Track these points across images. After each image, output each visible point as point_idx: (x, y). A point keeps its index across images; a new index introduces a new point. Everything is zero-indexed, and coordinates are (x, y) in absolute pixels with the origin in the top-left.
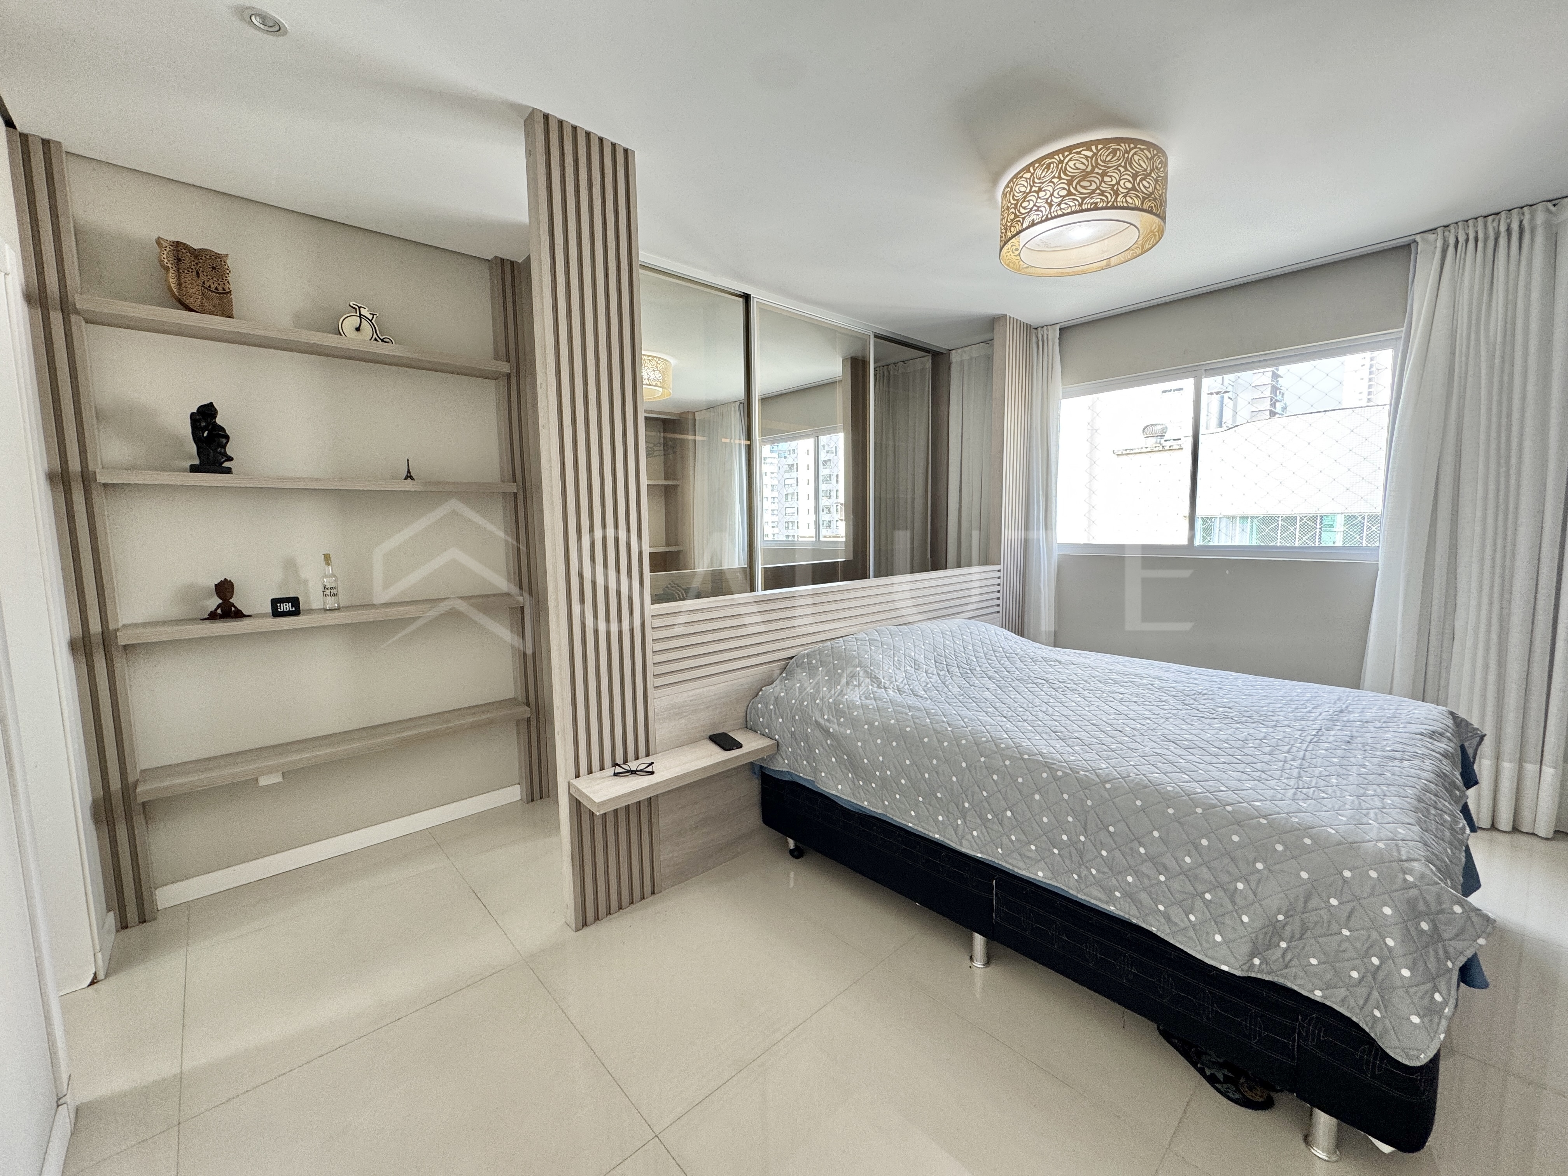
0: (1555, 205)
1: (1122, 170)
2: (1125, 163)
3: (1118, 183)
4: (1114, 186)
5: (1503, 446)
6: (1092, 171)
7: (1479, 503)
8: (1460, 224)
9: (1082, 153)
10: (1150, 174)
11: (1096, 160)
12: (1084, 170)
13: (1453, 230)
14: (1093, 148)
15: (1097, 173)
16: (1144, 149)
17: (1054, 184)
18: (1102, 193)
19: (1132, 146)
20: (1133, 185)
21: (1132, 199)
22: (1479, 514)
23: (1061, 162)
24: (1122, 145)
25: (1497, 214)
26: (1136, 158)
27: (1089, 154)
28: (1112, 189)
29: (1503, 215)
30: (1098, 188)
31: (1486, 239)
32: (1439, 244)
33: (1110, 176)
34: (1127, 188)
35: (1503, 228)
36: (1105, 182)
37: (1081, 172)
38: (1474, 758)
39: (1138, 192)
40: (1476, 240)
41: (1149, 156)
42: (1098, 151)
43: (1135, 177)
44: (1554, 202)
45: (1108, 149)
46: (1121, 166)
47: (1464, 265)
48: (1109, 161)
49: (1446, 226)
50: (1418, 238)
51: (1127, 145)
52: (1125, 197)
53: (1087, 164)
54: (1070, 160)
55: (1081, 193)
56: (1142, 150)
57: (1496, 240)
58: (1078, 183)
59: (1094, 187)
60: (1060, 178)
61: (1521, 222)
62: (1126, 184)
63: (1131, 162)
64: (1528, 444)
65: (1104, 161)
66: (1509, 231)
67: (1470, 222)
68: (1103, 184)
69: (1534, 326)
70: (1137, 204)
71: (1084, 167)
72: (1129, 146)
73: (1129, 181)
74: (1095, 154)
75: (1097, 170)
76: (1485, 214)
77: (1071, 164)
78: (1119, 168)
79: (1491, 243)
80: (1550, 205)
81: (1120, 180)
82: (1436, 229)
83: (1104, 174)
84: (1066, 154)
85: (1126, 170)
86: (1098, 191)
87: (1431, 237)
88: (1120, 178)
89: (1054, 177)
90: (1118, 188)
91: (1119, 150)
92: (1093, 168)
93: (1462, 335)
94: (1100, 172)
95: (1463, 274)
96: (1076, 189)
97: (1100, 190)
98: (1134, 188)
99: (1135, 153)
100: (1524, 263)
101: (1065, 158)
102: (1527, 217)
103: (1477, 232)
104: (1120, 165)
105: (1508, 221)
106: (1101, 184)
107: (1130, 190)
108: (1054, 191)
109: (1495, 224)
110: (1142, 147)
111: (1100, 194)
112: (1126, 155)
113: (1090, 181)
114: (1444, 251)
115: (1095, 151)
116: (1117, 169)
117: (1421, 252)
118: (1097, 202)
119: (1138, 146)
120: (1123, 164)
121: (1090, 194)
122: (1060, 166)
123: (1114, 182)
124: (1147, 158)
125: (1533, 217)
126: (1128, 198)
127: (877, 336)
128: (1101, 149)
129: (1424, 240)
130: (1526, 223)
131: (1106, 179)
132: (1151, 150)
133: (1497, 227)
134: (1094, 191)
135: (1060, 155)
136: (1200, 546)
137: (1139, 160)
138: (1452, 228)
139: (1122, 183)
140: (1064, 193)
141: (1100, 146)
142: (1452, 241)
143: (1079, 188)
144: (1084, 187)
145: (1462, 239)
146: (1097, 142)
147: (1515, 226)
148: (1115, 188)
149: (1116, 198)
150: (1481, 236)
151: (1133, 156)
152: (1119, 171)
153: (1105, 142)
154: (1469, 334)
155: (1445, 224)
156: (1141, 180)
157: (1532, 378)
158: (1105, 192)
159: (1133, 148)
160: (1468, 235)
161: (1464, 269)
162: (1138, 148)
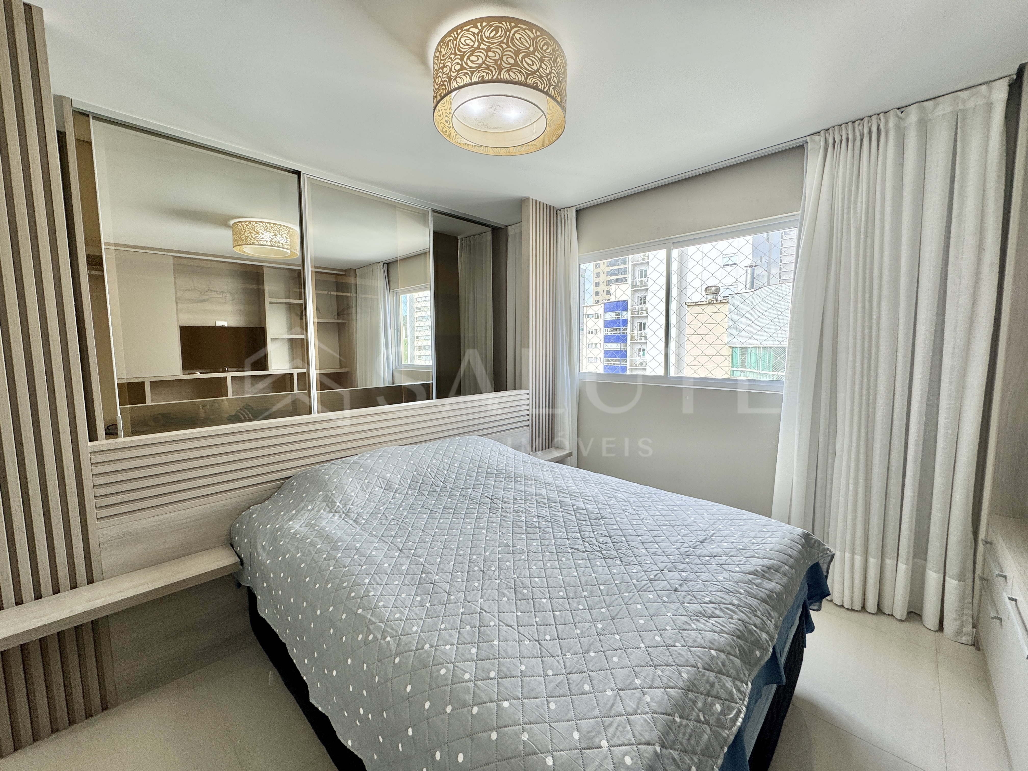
0: (902, 112)
1: (505, 46)
2: (507, 41)
3: (501, 58)
4: (497, 61)
5: (867, 304)
6: (479, 47)
7: (851, 351)
8: (836, 127)
9: (470, 30)
10: (533, 53)
11: (482, 35)
12: (472, 46)
13: (831, 133)
14: (479, 25)
15: (483, 49)
16: (525, 29)
17: (452, 60)
18: (488, 67)
19: (513, 24)
20: (516, 61)
21: (515, 73)
22: (850, 358)
23: (456, 39)
24: (504, 23)
25: (862, 119)
26: (518, 36)
27: (476, 31)
28: (496, 64)
29: (866, 120)
30: (484, 63)
31: (854, 140)
32: (822, 144)
33: (494, 52)
34: (509, 64)
35: (866, 131)
36: (489, 57)
37: (470, 48)
38: (828, 572)
39: (521, 67)
40: (848, 140)
41: (532, 36)
42: (483, 28)
43: (517, 53)
44: (902, 110)
45: (491, 26)
46: (504, 43)
47: (839, 159)
48: (492, 38)
49: (827, 130)
50: (808, 139)
51: (508, 23)
52: (508, 71)
53: (473, 39)
54: (462, 37)
55: (471, 67)
56: (524, 30)
57: (862, 140)
58: (468, 58)
59: (480, 61)
60: (456, 54)
61: (878, 127)
62: (509, 59)
63: (512, 39)
64: (884, 303)
65: (488, 38)
66: (870, 133)
67: (843, 126)
68: (488, 59)
69: (888, 209)
70: (520, 79)
71: (472, 43)
72: (510, 25)
73: (512, 57)
74: (480, 31)
75: (482, 46)
76: (853, 120)
77: (463, 40)
78: (502, 44)
79: (858, 143)
80: (898, 112)
81: (503, 56)
82: (819, 132)
83: (488, 50)
84: (459, 31)
85: (508, 46)
86: (484, 65)
87: (816, 138)
88: (502, 53)
89: (451, 54)
90: (501, 62)
91: (501, 27)
92: (479, 44)
93: (838, 214)
94: (485, 47)
95: (839, 166)
96: (466, 64)
97: (486, 64)
98: (516, 64)
99: (516, 32)
100: (880, 159)
101: (458, 35)
102: (883, 121)
103: (848, 134)
104: (502, 42)
105: (870, 124)
106: (486, 58)
107: (512, 65)
108: (452, 66)
109: (860, 128)
110: (524, 27)
111: (486, 68)
112: (508, 33)
113: (477, 56)
114: (826, 150)
115: (480, 28)
116: (499, 45)
117: (811, 150)
118: (484, 76)
119: (519, 25)
120: (505, 41)
121: (478, 67)
122: (455, 42)
123: (497, 57)
124: (529, 37)
125: (887, 122)
126: (511, 73)
127: (434, 211)
128: (485, 26)
129: (813, 141)
130: (882, 127)
131: (491, 54)
132: (534, 30)
133: (862, 131)
134: (480, 66)
135: (455, 33)
136: (673, 377)
137: (520, 38)
138: (830, 131)
139: (504, 58)
140: (458, 67)
141: (484, 24)
142: (831, 141)
143: (469, 63)
144: (472, 62)
145: (837, 140)
146: (481, 20)
147: (874, 129)
148: (499, 63)
149: (500, 73)
150: (850, 137)
151: (514, 34)
152: (502, 47)
153: (489, 19)
154: (843, 215)
155: (826, 127)
156: (524, 57)
157: (887, 252)
158: (490, 66)
159: (514, 27)
160: (842, 136)
161: (839, 163)
162: (519, 27)
